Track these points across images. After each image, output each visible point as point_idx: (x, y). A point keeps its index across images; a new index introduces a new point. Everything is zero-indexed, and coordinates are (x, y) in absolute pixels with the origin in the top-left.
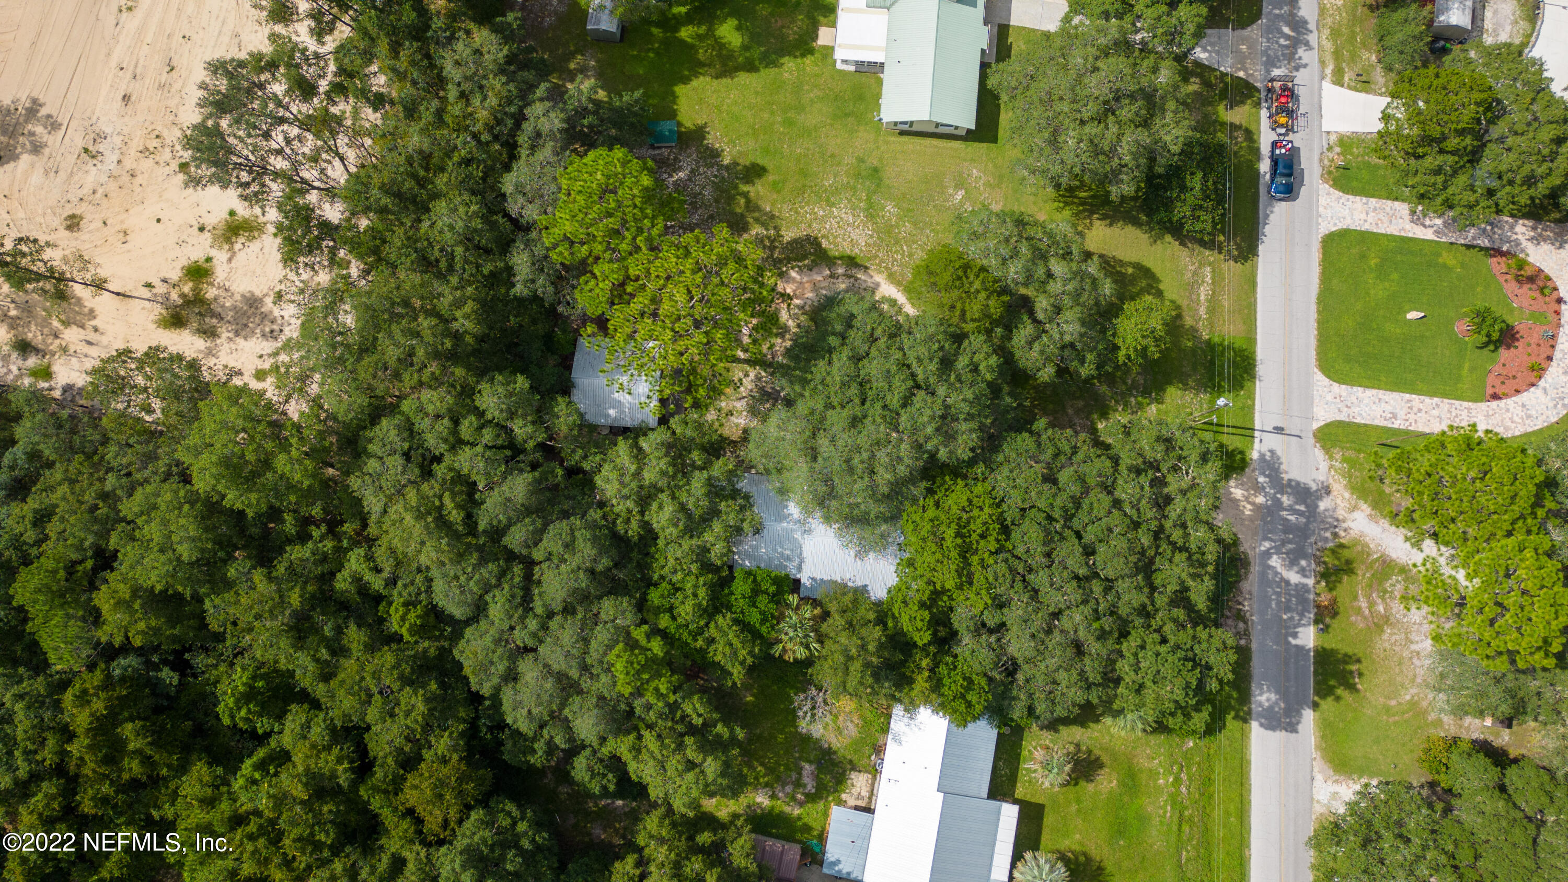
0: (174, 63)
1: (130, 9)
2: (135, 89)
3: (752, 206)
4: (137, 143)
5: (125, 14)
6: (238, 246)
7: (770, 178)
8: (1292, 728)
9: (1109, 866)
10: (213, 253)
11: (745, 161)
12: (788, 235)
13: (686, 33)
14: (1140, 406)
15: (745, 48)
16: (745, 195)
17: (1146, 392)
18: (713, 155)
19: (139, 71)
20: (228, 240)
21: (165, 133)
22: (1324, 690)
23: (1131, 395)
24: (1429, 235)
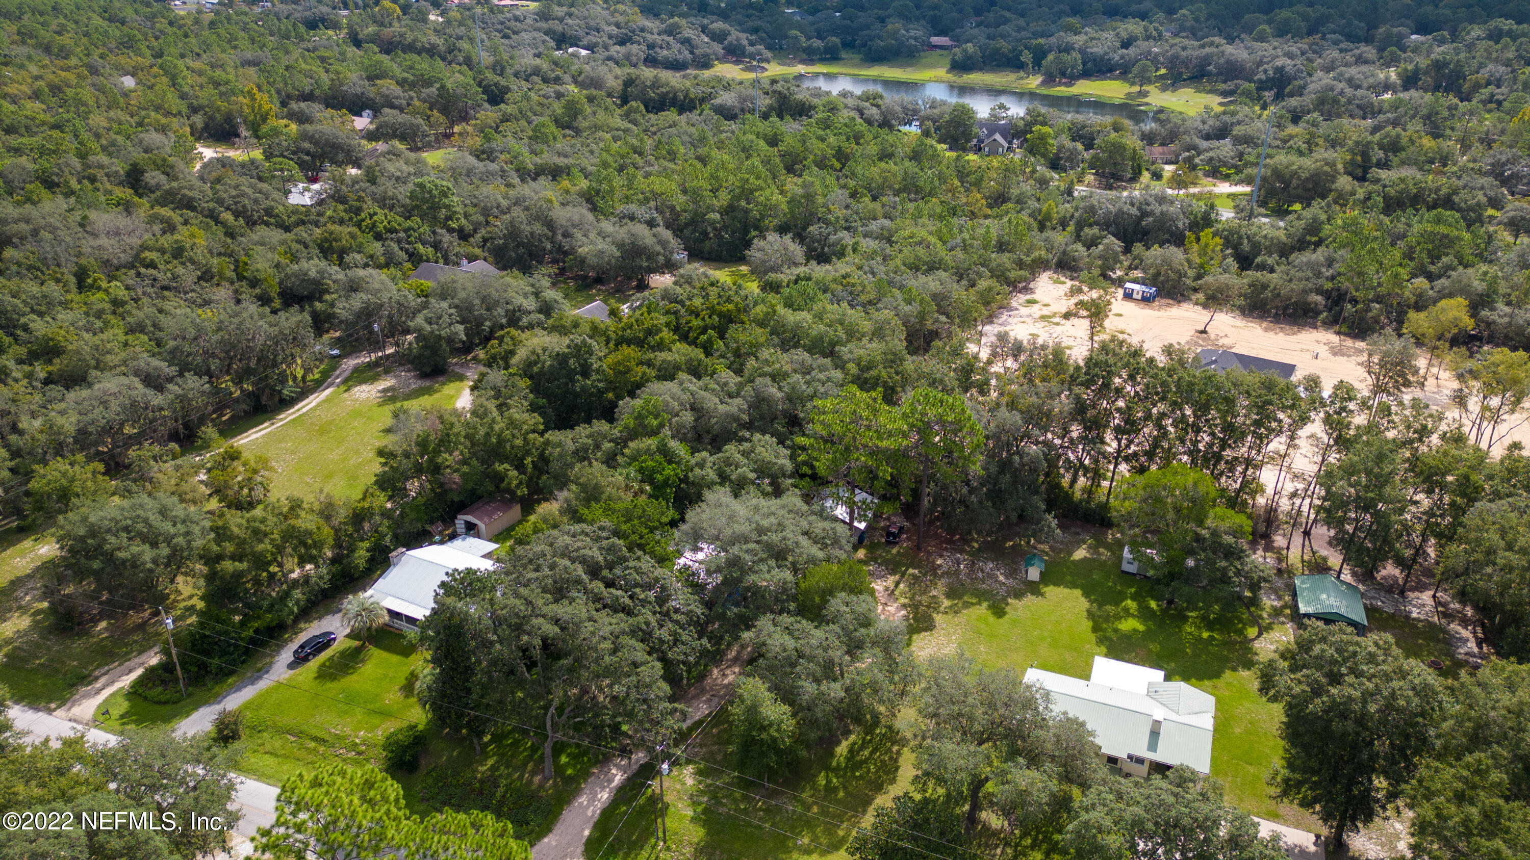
3: (967, 605)
7: (992, 619)
9: (329, 685)
11: (1008, 609)
12: (938, 618)
13: (1131, 604)
14: (695, 803)
15: (1116, 631)
16: (979, 603)
17: (705, 811)
18: (1018, 595)
23: (710, 799)
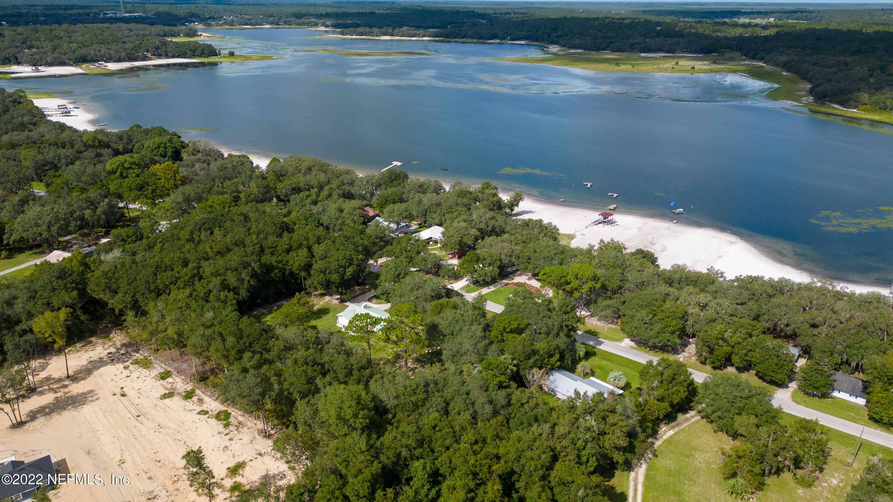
0: (158, 459)
1: (123, 463)
2: (150, 474)
4: (168, 483)
5: (123, 465)
6: (241, 472)
8: (602, 343)
10: (234, 480)
19: (146, 470)
20: (236, 474)
21: (177, 473)
22: (596, 335)
24: (494, 289)
